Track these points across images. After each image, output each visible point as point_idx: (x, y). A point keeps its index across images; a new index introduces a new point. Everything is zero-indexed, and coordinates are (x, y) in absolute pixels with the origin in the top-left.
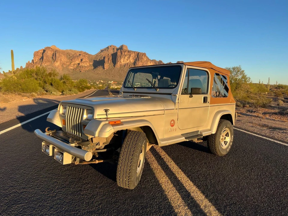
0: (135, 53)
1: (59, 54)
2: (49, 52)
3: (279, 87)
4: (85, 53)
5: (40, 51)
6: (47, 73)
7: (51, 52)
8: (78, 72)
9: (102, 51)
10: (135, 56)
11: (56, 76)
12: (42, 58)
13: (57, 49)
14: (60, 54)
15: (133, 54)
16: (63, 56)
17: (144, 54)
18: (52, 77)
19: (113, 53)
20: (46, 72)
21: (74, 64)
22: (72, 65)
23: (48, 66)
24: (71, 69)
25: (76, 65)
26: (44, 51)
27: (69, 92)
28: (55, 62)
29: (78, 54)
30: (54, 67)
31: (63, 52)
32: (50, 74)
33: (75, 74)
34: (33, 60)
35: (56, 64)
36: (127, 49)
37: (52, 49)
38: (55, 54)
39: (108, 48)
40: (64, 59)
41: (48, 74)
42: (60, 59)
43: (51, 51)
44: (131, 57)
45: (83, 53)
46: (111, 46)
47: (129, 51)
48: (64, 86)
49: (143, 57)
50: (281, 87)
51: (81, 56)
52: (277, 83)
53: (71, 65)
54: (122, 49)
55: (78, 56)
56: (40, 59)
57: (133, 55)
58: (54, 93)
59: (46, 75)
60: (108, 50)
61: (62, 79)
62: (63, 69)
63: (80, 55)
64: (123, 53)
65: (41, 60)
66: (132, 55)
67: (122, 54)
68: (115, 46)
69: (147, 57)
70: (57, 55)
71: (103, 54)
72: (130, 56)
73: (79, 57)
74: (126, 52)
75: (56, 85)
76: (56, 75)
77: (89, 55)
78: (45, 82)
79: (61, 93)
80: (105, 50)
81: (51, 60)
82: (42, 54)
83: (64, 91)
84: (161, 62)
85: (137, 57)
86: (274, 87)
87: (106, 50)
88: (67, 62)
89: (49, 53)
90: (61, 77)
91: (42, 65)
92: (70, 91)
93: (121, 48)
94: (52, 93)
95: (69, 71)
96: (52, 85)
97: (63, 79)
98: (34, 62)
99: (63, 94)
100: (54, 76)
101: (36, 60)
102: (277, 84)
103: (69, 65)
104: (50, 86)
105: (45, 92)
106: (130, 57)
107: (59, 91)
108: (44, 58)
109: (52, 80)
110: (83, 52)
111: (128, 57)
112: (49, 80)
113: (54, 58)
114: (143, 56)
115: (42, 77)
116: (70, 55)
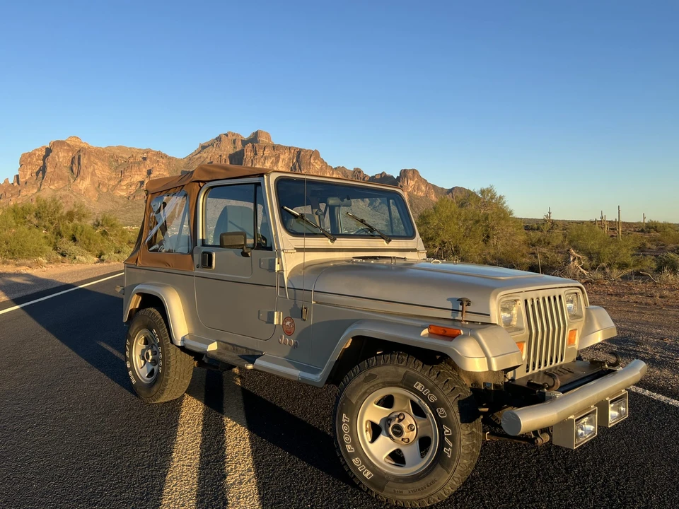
0: (290, 152)
1: (89, 158)
2: (61, 155)
3: (649, 228)
4: (158, 154)
5: (37, 153)
6: (62, 213)
7: (66, 155)
8: (139, 205)
9: (203, 147)
10: (290, 159)
11: (83, 220)
12: (43, 170)
13: (82, 145)
14: (92, 158)
15: (287, 154)
16: (99, 164)
17: (315, 154)
18: (75, 221)
19: (232, 152)
20: (60, 211)
21: (131, 184)
22: (125, 187)
23: (58, 190)
24: (121, 197)
25: (133, 187)
26: (49, 151)
27: (117, 255)
28: (79, 181)
29: (139, 158)
30: (75, 194)
31: (99, 154)
32: (70, 216)
33: (133, 208)
34: (17, 176)
35: (80, 186)
36: (270, 139)
37: (68, 145)
38: (78, 159)
39: (219, 139)
40: (102, 171)
41: (64, 214)
42: (90, 170)
43: (68, 151)
44: (281, 160)
45: (154, 155)
46: (227, 135)
47: (274, 147)
48: (103, 242)
49: (312, 161)
50: (652, 228)
51: (148, 162)
52: (644, 218)
53: (121, 185)
54: (257, 142)
55: (139, 163)
56: (37, 173)
57: (285, 156)
58: (81, 258)
59: (62, 218)
60: (218, 146)
61: (98, 225)
62: (99, 198)
63: (145, 159)
64: (260, 153)
65: (40, 175)
66: (282, 157)
67: (256, 154)
68: (238, 135)
69: (322, 161)
70: (84, 161)
71: (205, 155)
72: (278, 158)
73: (142, 165)
74: (266, 150)
75: (85, 239)
76: (84, 216)
77: (170, 158)
78: (59, 234)
79: (96, 259)
80: (211, 144)
81: (66, 174)
82: (44, 160)
83: (104, 254)
84: (360, 172)
85: (297, 161)
86: (637, 229)
87: (215, 146)
88: (110, 179)
89: (62, 157)
90: (97, 221)
91: (42, 188)
92: (119, 252)
93: (254, 138)
94: (75, 258)
95: (116, 202)
96: (74, 239)
97: (102, 225)
98: (22, 180)
99: (102, 261)
100: (80, 220)
101: (25, 175)
102: (646, 221)
103: (115, 187)
104: (71, 243)
105: (60, 257)
106: (278, 161)
107: (93, 255)
108: (49, 170)
109: (75, 229)
110: (152, 151)
111: (272, 163)
112: (67, 228)
113: (74, 169)
114: (312, 158)
115: (52, 223)
116: (119, 161)
